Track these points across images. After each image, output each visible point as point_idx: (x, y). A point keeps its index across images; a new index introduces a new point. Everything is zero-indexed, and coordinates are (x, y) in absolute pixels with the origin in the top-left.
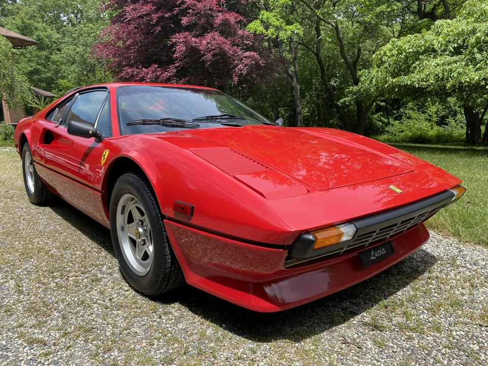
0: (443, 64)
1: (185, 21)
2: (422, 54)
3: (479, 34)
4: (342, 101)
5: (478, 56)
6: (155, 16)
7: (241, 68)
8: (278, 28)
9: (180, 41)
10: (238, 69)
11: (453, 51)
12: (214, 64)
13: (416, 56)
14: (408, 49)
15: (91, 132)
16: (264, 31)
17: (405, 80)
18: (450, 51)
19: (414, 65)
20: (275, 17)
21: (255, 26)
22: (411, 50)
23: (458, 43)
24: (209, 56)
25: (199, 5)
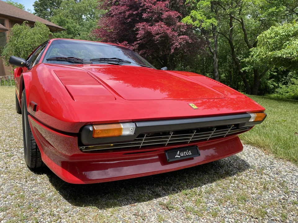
1: (145, 16)
2: (291, 37)
6: (127, 13)
7: (177, 45)
8: (201, 21)
9: (141, 28)
10: (175, 45)
13: (287, 37)
14: (282, 33)
16: (192, 23)
17: (278, 54)
19: (285, 44)
20: (200, 14)
21: (187, 20)
22: (284, 34)
25: (154, 7)
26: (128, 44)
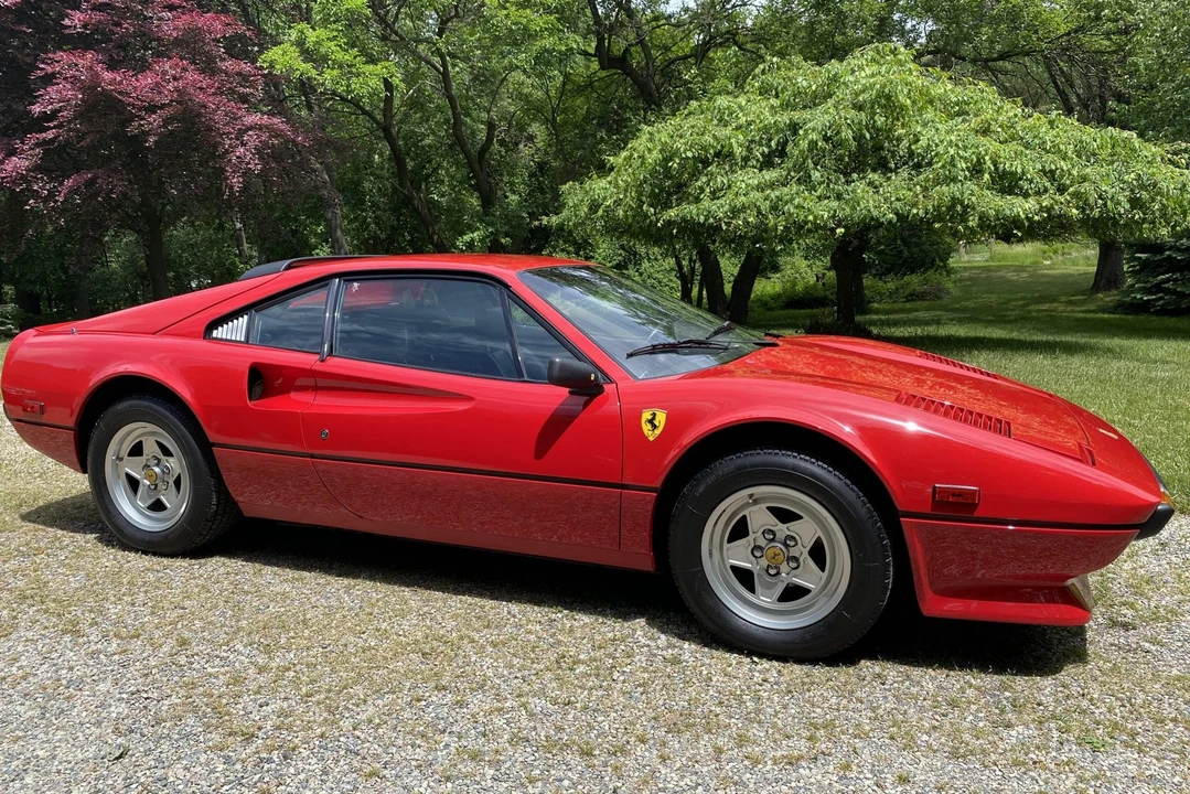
0: (760, 188)
2: (709, 163)
3: (813, 136)
5: (816, 175)
11: (761, 160)
13: (697, 164)
14: (685, 151)
18: (758, 160)
19: (698, 184)
20: (336, 42)
21: (283, 58)
23: (770, 147)
24: (155, 120)
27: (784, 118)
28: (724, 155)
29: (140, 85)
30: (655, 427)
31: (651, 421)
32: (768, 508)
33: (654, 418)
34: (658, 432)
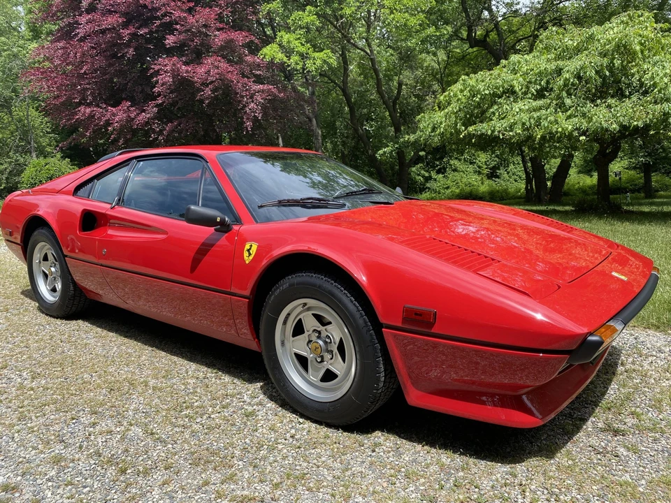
0: (529, 111)
1: (170, 40)
2: (500, 97)
3: (567, 76)
4: (381, 152)
5: (568, 102)
6: (126, 33)
7: (253, 108)
8: (303, 56)
9: (166, 69)
10: (250, 109)
11: (535, 94)
12: (215, 101)
13: (494, 98)
14: (484, 90)
15: (218, 220)
16: (285, 59)
17: (483, 128)
18: (533, 94)
19: (491, 110)
20: (299, 41)
21: (271, 52)
22: (487, 92)
23: (540, 84)
24: (208, 91)
25: (191, 20)
26: (132, 106)
27: (552, 66)
28: (510, 92)
29: (199, 72)
30: (250, 254)
31: (248, 250)
32: (313, 314)
33: (250, 249)
34: (251, 258)
